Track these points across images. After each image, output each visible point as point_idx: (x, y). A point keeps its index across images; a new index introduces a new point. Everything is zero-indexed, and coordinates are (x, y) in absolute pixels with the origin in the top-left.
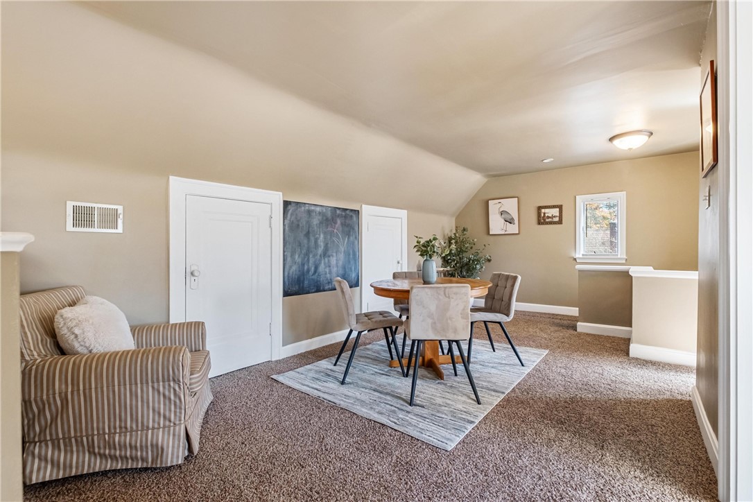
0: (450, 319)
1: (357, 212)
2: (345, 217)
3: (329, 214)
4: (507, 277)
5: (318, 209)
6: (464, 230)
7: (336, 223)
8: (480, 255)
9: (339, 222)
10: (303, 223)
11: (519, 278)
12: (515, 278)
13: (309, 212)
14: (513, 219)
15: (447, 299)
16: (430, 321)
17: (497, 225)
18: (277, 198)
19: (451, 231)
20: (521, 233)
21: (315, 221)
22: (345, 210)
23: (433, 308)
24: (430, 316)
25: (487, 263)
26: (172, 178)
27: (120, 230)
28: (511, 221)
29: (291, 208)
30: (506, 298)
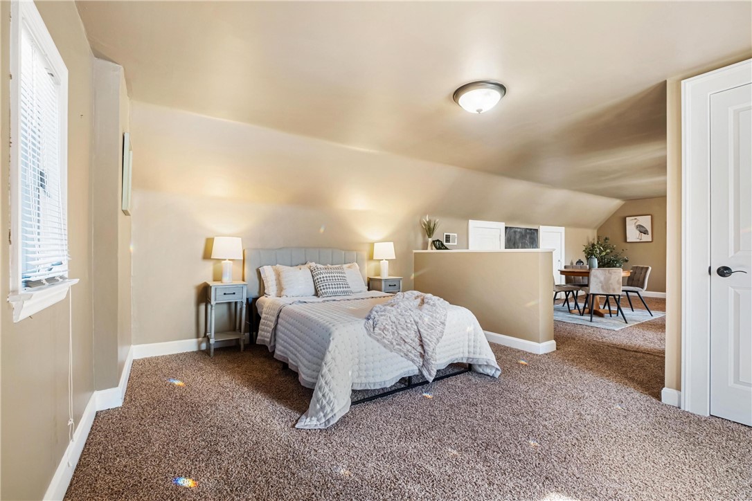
0: (611, 284)
1: (537, 230)
2: (531, 234)
3: (523, 232)
4: (642, 268)
5: (519, 230)
6: (606, 239)
7: (526, 237)
8: (619, 257)
9: (528, 236)
10: (512, 238)
11: (650, 268)
12: (647, 268)
13: (515, 232)
14: (647, 231)
15: (609, 275)
16: (601, 285)
17: (633, 235)
18: (502, 225)
19: (594, 239)
20: (654, 241)
21: (518, 237)
22: (531, 229)
23: (602, 279)
24: (601, 282)
25: (625, 263)
26: (470, 221)
27: (456, 244)
28: (645, 232)
29: (508, 230)
30: (641, 279)
